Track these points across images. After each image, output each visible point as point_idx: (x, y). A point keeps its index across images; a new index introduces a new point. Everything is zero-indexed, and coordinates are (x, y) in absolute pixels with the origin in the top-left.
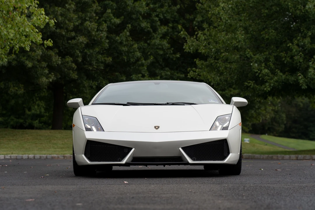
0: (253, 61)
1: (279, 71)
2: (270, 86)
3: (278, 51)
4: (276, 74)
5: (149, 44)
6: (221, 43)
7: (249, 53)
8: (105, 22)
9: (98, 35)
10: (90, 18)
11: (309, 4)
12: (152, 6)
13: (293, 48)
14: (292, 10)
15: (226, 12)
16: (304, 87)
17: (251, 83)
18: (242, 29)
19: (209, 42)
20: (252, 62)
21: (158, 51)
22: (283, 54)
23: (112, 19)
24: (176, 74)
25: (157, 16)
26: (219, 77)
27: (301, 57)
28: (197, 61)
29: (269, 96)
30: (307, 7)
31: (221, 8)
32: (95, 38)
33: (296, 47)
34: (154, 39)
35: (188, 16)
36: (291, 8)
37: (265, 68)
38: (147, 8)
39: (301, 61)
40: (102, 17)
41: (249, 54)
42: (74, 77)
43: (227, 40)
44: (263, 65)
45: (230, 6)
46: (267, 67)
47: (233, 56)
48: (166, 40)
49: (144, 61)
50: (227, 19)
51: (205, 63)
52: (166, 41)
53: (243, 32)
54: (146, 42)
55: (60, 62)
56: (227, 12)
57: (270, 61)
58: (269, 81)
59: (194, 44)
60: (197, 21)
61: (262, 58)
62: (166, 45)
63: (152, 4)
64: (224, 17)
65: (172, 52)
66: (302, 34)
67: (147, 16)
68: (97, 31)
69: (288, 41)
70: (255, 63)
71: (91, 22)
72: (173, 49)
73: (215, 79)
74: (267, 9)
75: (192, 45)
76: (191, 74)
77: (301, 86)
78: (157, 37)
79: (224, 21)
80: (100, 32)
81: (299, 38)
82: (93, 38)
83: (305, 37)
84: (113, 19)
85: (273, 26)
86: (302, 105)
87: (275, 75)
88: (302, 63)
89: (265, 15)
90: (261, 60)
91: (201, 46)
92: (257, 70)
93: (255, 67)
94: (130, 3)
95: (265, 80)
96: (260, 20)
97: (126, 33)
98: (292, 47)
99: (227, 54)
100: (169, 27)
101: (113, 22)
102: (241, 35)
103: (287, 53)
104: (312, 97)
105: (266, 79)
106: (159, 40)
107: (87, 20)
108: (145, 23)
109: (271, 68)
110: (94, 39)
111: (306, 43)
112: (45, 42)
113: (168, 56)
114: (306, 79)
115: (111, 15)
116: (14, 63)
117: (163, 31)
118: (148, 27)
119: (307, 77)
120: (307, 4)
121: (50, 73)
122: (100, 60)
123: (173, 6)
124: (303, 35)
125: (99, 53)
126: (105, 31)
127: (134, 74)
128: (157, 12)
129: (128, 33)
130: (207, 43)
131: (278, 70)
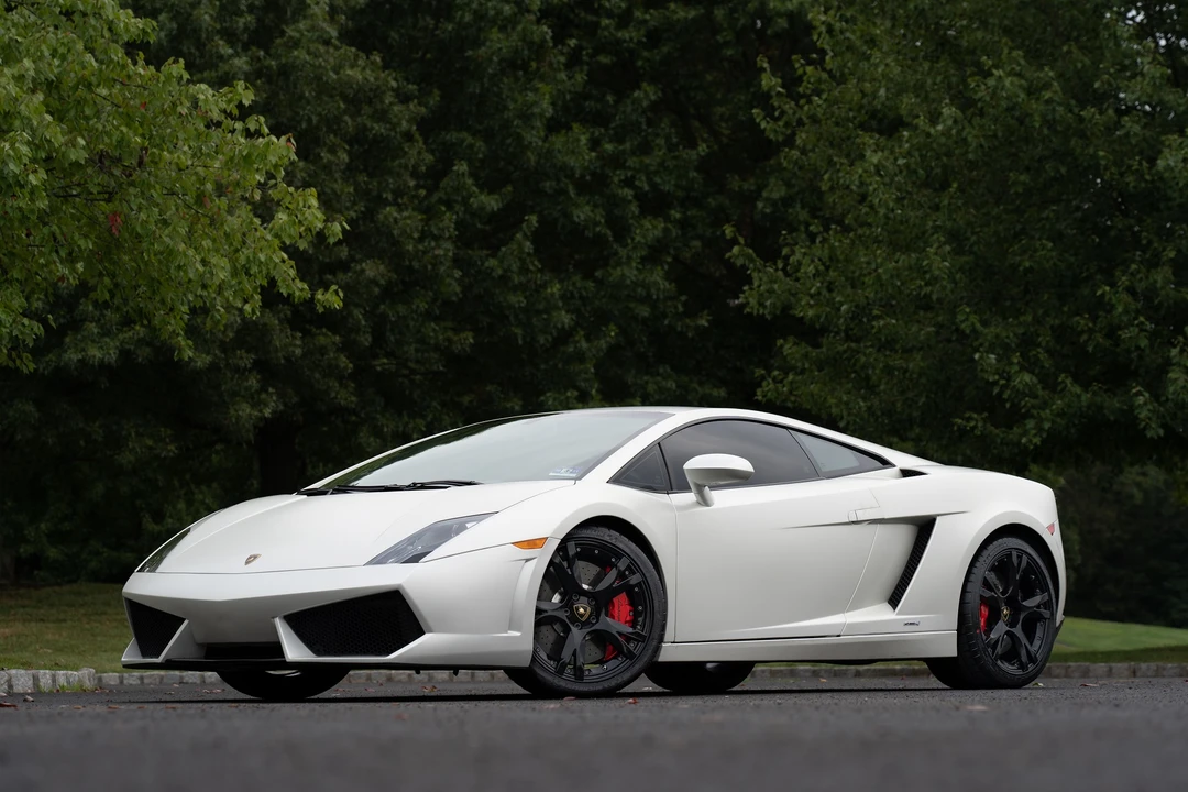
0: (981, 345)
1: (1069, 381)
2: (1040, 430)
3: (1066, 309)
4: (1059, 388)
5: (600, 283)
6: (874, 283)
7: (967, 319)
8: (449, 205)
9: (424, 252)
10: (398, 193)
11: (1168, 156)
12: (609, 147)
13: (1114, 301)
14: (1111, 173)
15: (887, 180)
16: (1155, 431)
17: (977, 421)
18: (942, 239)
19: (831, 283)
20: (977, 350)
21: (632, 305)
22: (1082, 322)
23: (470, 196)
24: (695, 385)
25: (628, 183)
26: (864, 399)
27: (1141, 330)
28: (789, 348)
29: (1035, 461)
30: (1161, 163)
31: (872, 169)
32: (416, 265)
33: (1126, 297)
34: (619, 264)
35: (735, 183)
36: (1106, 169)
37: (1022, 369)
38: (593, 154)
39: (1144, 343)
40: (436, 187)
41: (969, 323)
42: (342, 402)
43: (892, 277)
44: (1016, 361)
45: (901, 161)
46: (1029, 365)
47: (915, 328)
48: (663, 268)
49: (584, 345)
50: (891, 204)
51: (814, 353)
52: (661, 273)
53: (948, 248)
54: (589, 275)
55: (298, 352)
56: (892, 181)
57: (1039, 345)
58: (1035, 412)
59: (776, 286)
60: (767, 199)
61: (1011, 335)
62: (662, 287)
63: (611, 141)
64: (883, 196)
65: (681, 309)
66: (1144, 252)
67: (593, 184)
68: (421, 240)
69: (1098, 277)
70: (987, 352)
71: (401, 208)
72: (683, 298)
73: (851, 405)
74: (1028, 169)
75: (771, 291)
76: (767, 389)
77: (1145, 429)
78: (629, 258)
79: (882, 211)
80: (433, 244)
81: (1134, 267)
82: (407, 263)
83: (1154, 263)
84: (476, 197)
85: (1048, 226)
86: (1139, 496)
87: (1054, 391)
88: (1148, 351)
89: (1021, 191)
90: (1007, 340)
91: (800, 295)
92: (997, 377)
93: (990, 365)
94: (535, 139)
95: (1023, 411)
96: (1002, 207)
97: (520, 246)
98: (1110, 299)
99: (894, 321)
100: (671, 222)
101: (475, 205)
102: (939, 259)
103: (1097, 317)
104: (1180, 465)
105: (1024, 406)
106: (637, 269)
107: (386, 203)
108: (587, 208)
109: (1043, 367)
110: (410, 269)
111: (1159, 285)
112: (319, 296)
113: (666, 322)
114: (1161, 404)
115: (469, 181)
116: (143, 354)
117: (651, 236)
118: (597, 224)
119: (1163, 399)
120: (1160, 152)
121: (263, 389)
122: (432, 342)
123: (684, 148)
124: (1148, 256)
125: (428, 316)
126: (450, 237)
127: (549, 390)
128: (630, 168)
129: (528, 246)
130: (825, 284)
131: (1067, 377)
